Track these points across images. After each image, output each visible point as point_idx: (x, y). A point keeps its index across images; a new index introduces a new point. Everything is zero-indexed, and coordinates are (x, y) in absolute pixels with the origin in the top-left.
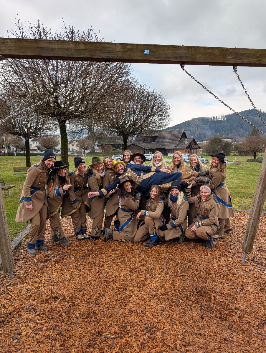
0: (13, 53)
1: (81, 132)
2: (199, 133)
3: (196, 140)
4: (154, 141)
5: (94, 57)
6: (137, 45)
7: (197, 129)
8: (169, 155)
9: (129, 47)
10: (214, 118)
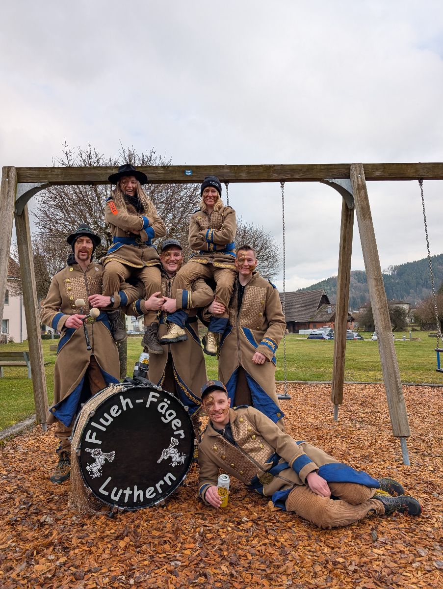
0: (60, 180)
2: (353, 297)
8: (302, 332)
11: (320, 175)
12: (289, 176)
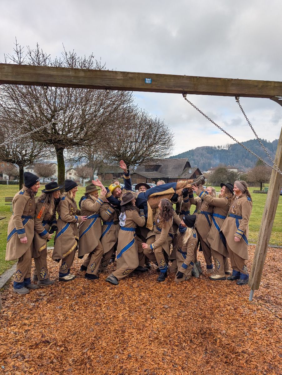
0: (10, 79)
1: (80, 160)
2: (204, 162)
3: (201, 170)
4: (156, 170)
5: (94, 84)
6: (139, 73)
7: (201, 159)
9: (130, 75)
10: (218, 147)
11: (272, 93)
12: (246, 92)
